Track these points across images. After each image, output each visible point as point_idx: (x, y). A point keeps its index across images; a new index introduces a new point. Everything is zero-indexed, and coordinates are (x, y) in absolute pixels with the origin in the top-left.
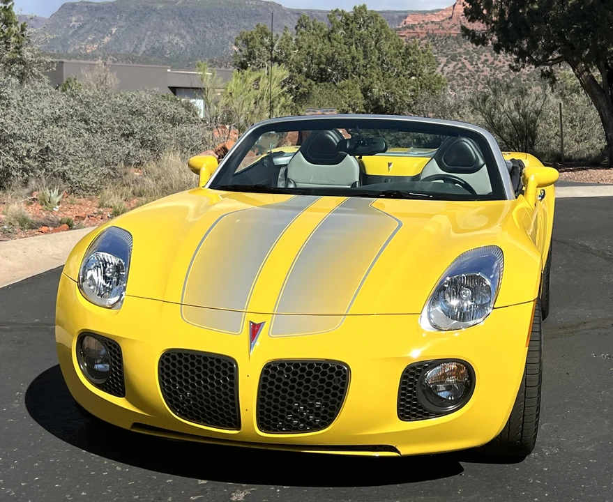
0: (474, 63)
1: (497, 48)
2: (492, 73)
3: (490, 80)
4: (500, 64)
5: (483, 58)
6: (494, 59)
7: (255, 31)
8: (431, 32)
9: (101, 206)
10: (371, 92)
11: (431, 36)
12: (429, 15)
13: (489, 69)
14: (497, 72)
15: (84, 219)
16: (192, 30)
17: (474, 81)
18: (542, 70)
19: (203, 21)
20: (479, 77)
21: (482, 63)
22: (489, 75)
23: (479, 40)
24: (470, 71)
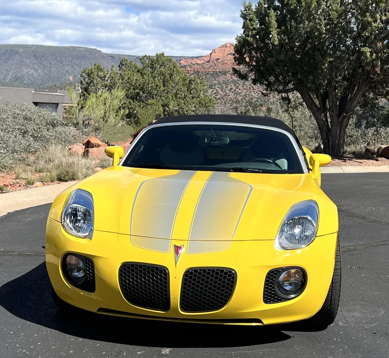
0: (224, 90)
1: (255, 82)
2: (235, 96)
3: (234, 101)
4: (240, 91)
5: (229, 87)
6: (236, 88)
7: (93, 67)
8: (196, 70)
9: (17, 178)
10: (168, 107)
11: (197, 72)
12: (195, 59)
13: (233, 94)
14: (238, 96)
15: (8, 186)
16: (41, 66)
17: (224, 101)
18: (282, 96)
19: (50, 60)
20: (227, 98)
21: (229, 90)
22: (233, 98)
23: (243, 77)
24: (221, 95)
